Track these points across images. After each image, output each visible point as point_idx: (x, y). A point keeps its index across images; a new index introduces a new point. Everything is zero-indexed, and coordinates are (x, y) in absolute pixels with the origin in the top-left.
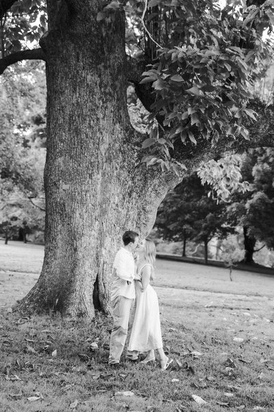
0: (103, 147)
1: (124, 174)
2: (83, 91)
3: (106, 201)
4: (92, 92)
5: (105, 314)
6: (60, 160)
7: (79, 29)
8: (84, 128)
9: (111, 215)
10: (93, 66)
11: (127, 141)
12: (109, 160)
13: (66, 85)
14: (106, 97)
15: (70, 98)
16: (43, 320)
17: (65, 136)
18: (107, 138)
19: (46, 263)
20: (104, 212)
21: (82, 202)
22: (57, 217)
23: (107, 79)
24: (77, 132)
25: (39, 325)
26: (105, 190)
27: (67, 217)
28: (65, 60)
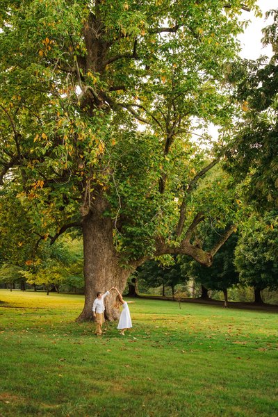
0: (105, 260)
1: (113, 269)
2: (97, 240)
3: (107, 279)
4: (100, 240)
5: (109, 320)
6: (89, 265)
7: (95, 219)
8: (98, 253)
9: (109, 284)
10: (100, 230)
11: (114, 256)
12: (107, 264)
13: (90, 238)
14: (105, 241)
15: (92, 243)
16: (87, 324)
17: (91, 256)
18: (106, 256)
19: (86, 303)
20: (106, 283)
21: (98, 280)
22: (90, 286)
23: (105, 234)
24: (95, 255)
25: (85, 326)
26: (106, 275)
27: (93, 286)
28: (90, 229)
